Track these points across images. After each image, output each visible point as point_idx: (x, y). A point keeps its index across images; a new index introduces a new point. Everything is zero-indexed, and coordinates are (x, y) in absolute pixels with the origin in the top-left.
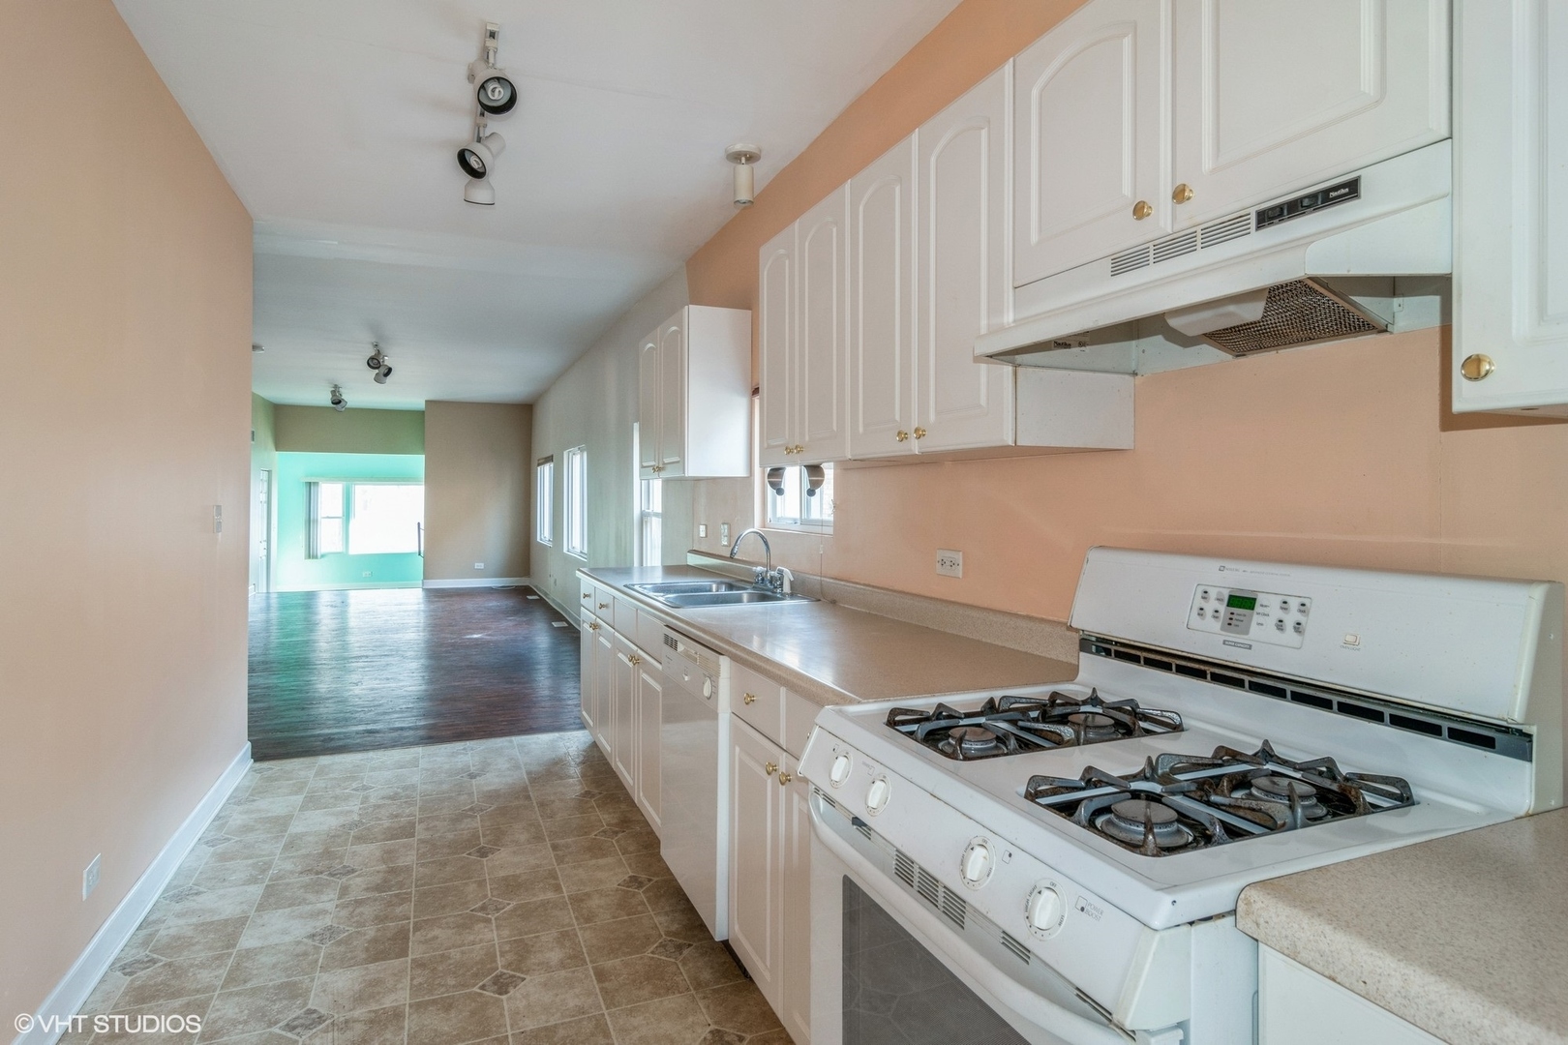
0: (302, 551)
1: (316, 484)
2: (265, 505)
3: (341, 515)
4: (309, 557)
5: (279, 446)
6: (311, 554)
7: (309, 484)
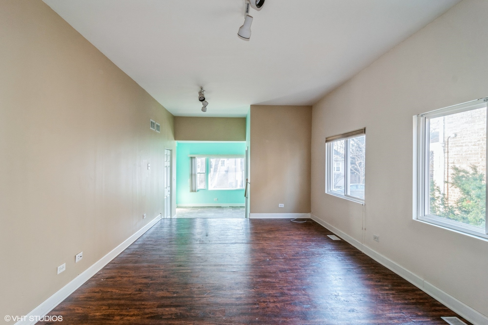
0: (189, 189)
1: (194, 158)
2: (169, 168)
3: (204, 172)
4: (192, 191)
5: (176, 138)
6: (193, 190)
7: (192, 158)
